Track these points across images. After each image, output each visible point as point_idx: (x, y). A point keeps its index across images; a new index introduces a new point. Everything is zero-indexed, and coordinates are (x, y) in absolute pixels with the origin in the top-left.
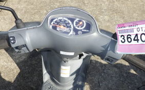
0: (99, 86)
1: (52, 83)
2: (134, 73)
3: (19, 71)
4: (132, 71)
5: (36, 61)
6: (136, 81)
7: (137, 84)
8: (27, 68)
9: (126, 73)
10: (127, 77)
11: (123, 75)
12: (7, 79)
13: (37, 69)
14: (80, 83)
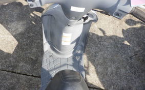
0: (96, 56)
1: (53, 52)
2: (128, 44)
3: (17, 43)
4: (126, 43)
5: (33, 33)
6: (129, 51)
7: (130, 54)
8: (24, 40)
9: (120, 44)
10: (121, 47)
11: (117, 46)
12: (5, 51)
13: (35, 41)
14: (79, 52)
